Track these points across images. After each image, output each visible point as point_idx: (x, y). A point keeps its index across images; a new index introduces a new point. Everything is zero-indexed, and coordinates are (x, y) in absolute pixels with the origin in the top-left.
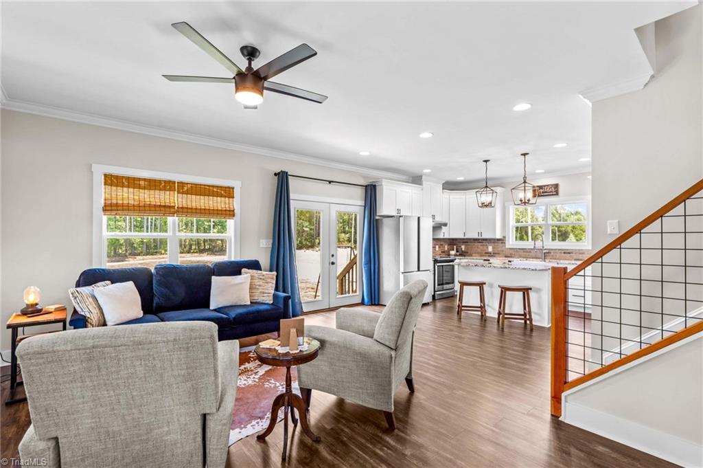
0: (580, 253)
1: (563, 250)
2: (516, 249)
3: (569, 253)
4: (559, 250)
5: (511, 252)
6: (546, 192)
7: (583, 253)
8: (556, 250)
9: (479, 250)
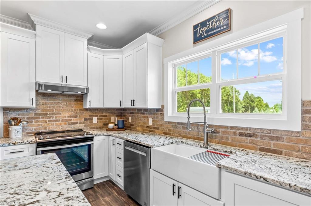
0: (272, 138)
1: (238, 128)
2: (175, 123)
3: (250, 136)
4: (232, 128)
5: (170, 127)
6: (212, 30)
7: (277, 138)
8: (227, 127)
9: (142, 123)
